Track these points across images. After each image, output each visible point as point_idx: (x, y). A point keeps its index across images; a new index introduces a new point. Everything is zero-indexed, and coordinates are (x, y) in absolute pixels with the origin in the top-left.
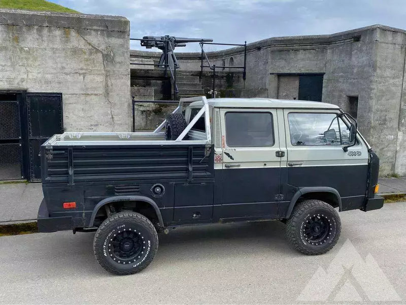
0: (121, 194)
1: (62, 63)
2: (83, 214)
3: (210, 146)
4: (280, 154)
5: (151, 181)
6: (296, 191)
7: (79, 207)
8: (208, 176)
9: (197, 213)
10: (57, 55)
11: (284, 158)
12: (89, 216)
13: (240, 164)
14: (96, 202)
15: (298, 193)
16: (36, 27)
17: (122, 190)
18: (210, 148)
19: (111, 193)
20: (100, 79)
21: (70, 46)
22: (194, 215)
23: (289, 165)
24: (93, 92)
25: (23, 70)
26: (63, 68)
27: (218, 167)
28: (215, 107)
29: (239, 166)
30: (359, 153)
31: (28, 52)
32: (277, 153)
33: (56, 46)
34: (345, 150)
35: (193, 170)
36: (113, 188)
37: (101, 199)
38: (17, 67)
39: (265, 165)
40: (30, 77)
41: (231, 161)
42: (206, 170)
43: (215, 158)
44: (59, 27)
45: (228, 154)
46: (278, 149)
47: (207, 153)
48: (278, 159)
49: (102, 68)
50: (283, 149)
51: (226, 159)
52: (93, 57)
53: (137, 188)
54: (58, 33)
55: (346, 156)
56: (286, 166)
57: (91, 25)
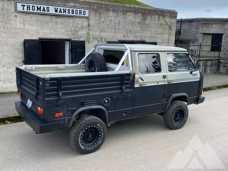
0: (87, 105)
1: (157, 30)
2: (66, 120)
4: (164, 77)
5: (104, 96)
6: (170, 97)
7: (64, 116)
8: (131, 92)
9: (125, 113)
10: (156, 26)
11: (166, 79)
13: (146, 83)
14: (74, 111)
15: (172, 97)
16: (151, 14)
17: (88, 103)
19: (82, 105)
20: (167, 36)
21: (160, 22)
22: (124, 114)
23: (168, 83)
24: (164, 42)
25: (145, 33)
26: (157, 31)
27: (136, 86)
29: (146, 85)
30: (196, 75)
31: (147, 25)
32: (163, 76)
33: (156, 22)
34: (191, 73)
35: (125, 88)
36: (84, 102)
37: (77, 109)
38: (144, 31)
39: (158, 83)
40: (147, 35)
41: (143, 82)
42: (130, 88)
43: (135, 81)
44: (157, 14)
45: (141, 78)
47: (131, 78)
48: (164, 80)
49: (168, 32)
50: (165, 74)
51: (140, 81)
52: (166, 27)
53: (96, 101)
54: (157, 17)
55: (191, 76)
56: (167, 84)
57: (167, 14)
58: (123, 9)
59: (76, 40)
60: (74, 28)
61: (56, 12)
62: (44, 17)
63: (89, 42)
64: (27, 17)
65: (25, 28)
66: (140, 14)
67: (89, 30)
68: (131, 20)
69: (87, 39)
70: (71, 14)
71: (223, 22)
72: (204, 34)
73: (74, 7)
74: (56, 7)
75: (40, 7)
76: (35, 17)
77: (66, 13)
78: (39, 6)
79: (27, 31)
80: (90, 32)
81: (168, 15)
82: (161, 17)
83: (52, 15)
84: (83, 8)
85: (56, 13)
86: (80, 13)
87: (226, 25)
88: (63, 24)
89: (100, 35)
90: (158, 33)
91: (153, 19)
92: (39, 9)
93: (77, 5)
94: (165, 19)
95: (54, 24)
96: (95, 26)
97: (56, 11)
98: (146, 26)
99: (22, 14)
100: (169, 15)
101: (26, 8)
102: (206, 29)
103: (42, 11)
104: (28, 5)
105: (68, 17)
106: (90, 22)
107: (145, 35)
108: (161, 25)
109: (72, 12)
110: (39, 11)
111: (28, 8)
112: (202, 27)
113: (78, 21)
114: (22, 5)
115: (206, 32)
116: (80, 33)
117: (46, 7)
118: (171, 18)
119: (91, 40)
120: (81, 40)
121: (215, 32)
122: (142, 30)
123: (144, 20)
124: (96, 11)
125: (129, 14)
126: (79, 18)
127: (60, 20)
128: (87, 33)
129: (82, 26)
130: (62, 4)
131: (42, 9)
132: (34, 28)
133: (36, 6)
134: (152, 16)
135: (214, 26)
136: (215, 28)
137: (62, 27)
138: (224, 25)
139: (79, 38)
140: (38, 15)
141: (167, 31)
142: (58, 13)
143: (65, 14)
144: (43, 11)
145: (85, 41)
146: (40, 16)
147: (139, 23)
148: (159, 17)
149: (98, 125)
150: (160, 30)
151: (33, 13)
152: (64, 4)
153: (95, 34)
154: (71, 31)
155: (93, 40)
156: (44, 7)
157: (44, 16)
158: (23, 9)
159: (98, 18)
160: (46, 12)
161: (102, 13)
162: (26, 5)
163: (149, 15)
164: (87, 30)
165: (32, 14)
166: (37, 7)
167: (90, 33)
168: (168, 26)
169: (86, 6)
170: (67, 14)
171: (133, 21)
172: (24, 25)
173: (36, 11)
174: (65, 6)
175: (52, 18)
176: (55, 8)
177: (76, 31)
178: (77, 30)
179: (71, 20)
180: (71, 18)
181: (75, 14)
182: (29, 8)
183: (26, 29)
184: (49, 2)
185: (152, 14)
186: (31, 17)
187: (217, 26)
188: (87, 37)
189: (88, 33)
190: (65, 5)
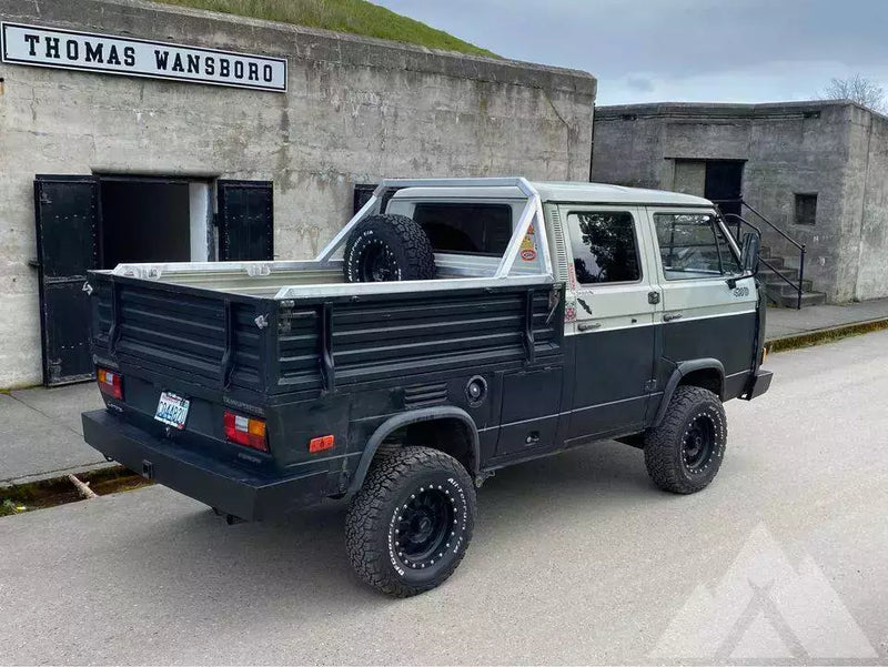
0: (415, 405)
1: (527, 143)
2: (345, 462)
3: (559, 286)
4: (654, 298)
5: (464, 371)
6: (673, 371)
7: (339, 446)
8: (554, 352)
9: (534, 434)
11: (659, 307)
12: (354, 464)
13: (599, 322)
14: (370, 429)
15: (676, 372)
17: (418, 397)
18: (559, 290)
19: (399, 404)
20: (563, 166)
22: (529, 439)
23: (665, 319)
26: (527, 150)
27: (570, 331)
28: (549, 202)
29: (598, 326)
31: (494, 125)
32: (651, 295)
34: (731, 284)
35: (535, 340)
36: (402, 393)
37: (381, 422)
39: (634, 321)
41: (588, 316)
42: (549, 339)
43: (566, 312)
45: (582, 303)
46: (650, 289)
47: (553, 303)
48: (651, 308)
49: (566, 150)
50: (655, 288)
51: (581, 313)
52: (559, 133)
53: (442, 390)
55: (731, 296)
56: (660, 323)
57: (560, 84)
58: (408, 62)
59: (239, 176)
60: (230, 131)
61: (159, 68)
62: (112, 86)
63: (286, 186)
64: (49, 87)
65: (40, 130)
66: (469, 85)
67: (286, 138)
68: (439, 104)
69: (279, 176)
70: (216, 77)
71: (741, 116)
72: (679, 161)
73: (228, 48)
74: (162, 49)
75: (100, 46)
76: (77, 86)
77: (197, 72)
79: (45, 140)
80: (291, 148)
81: (564, 88)
82: (542, 97)
83: (143, 79)
84: (262, 54)
85: (161, 71)
86: (254, 75)
87: (754, 128)
88: (186, 113)
89: (328, 159)
90: (532, 154)
91: (514, 103)
92: (94, 53)
93: (241, 43)
94: (556, 103)
95: (151, 114)
96: (306, 124)
97: (162, 63)
98: (490, 129)
99: (26, 70)
100: (569, 90)
101: (41, 48)
102: (684, 143)
103: (105, 61)
104: (53, 35)
105: (206, 89)
106: (290, 111)
107: (488, 162)
108: (543, 124)
109: (223, 68)
110: (94, 63)
111: (52, 48)
112: (669, 135)
113: (241, 102)
114: (27, 37)
115: (683, 155)
116: (252, 150)
117: (121, 46)
118: (577, 101)
119: (294, 178)
120: (257, 177)
121: (716, 156)
122: (478, 145)
123: (484, 104)
124: (311, 66)
125: (429, 80)
126: (250, 93)
127: (175, 99)
128: (278, 152)
129: (260, 127)
130: (182, 37)
132: (75, 129)
133: (81, 41)
134: (509, 91)
135: (713, 132)
136: (716, 139)
137: (184, 125)
138: (746, 127)
139: (249, 169)
140: (92, 77)
141: (563, 150)
142: (169, 71)
143: (193, 75)
144: (110, 62)
145: (271, 183)
146: (98, 83)
147: (465, 118)
148: (536, 96)
149: (451, 480)
150: (540, 145)
151: (70, 71)
152: (190, 37)
153: (310, 154)
154: (220, 143)
155: (301, 179)
156: (114, 47)
157: (112, 83)
158: (33, 53)
159: (317, 95)
160: (123, 67)
161: (333, 75)
162: (42, 35)
163: (498, 89)
164: (280, 141)
165: (64, 75)
166: (88, 44)
167: (292, 152)
168: (565, 130)
169: (273, 49)
170: (202, 75)
171: (446, 108)
172: (34, 118)
173: (81, 61)
174: (194, 44)
175: (145, 92)
176: (157, 53)
177: (236, 141)
178: (242, 139)
179: (218, 101)
180: (216, 90)
181: (232, 78)
182: (56, 48)
183: (44, 134)
184: (131, 27)
185: (511, 84)
186: (61, 87)
187: (725, 132)
188: (280, 167)
189: (283, 151)
190: (196, 42)
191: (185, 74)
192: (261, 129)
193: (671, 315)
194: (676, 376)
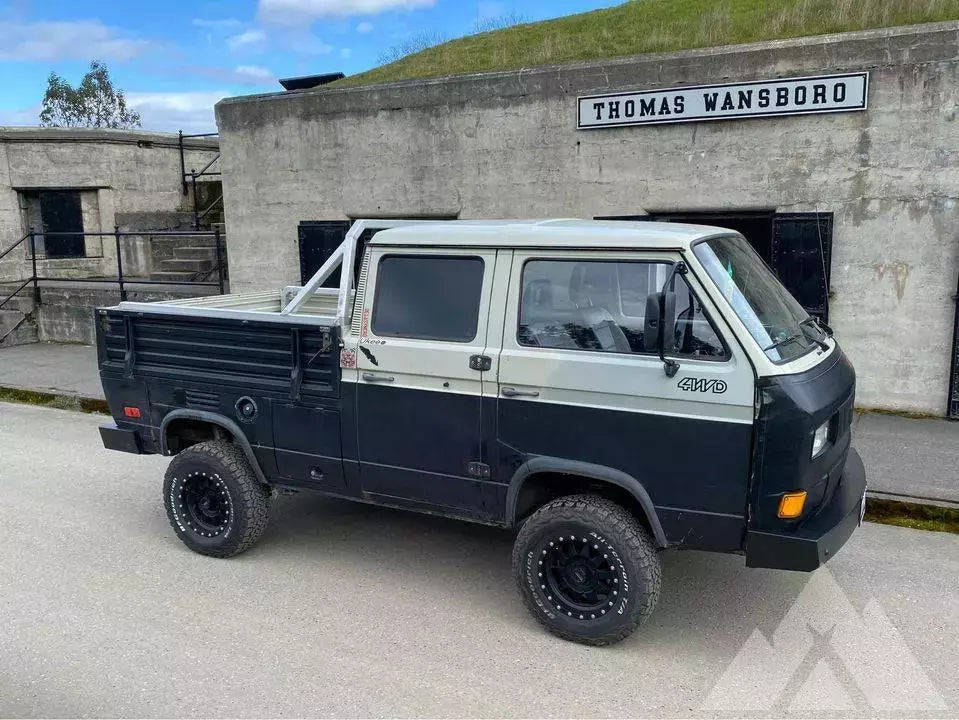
0: (194, 406)
2: (152, 431)
3: (330, 330)
4: (481, 364)
5: (235, 390)
6: (521, 462)
7: (143, 417)
8: (328, 395)
11: (489, 375)
12: (157, 434)
13: (393, 375)
14: (162, 414)
15: (524, 465)
17: (195, 399)
18: (330, 334)
19: (181, 400)
22: (312, 473)
23: (504, 394)
27: (348, 377)
29: (391, 380)
30: (720, 386)
32: (474, 358)
36: (184, 393)
37: (168, 410)
39: (447, 385)
41: (373, 367)
42: (327, 381)
43: (342, 357)
45: (366, 352)
47: (326, 344)
48: (476, 375)
50: (491, 351)
51: (363, 361)
53: (215, 399)
56: (495, 396)
59: (797, 209)
60: (789, 162)
62: (666, 134)
63: (860, 215)
64: (612, 143)
65: (605, 180)
67: (864, 163)
69: (851, 205)
70: (772, 107)
73: (791, 76)
74: (711, 92)
75: (653, 100)
76: (635, 139)
77: (749, 106)
78: (648, 99)
79: (608, 187)
80: (871, 172)
83: (695, 123)
84: (838, 72)
85: (711, 113)
86: (820, 98)
88: (739, 150)
89: (930, 180)
92: (647, 108)
93: (809, 65)
95: (703, 155)
96: (897, 142)
97: (710, 105)
99: (596, 133)
101: (605, 112)
103: (657, 114)
104: (614, 100)
105: (764, 122)
106: (873, 130)
109: (779, 97)
110: (648, 117)
111: (614, 110)
113: (805, 130)
114: (595, 105)
116: (818, 178)
117: (671, 97)
119: (874, 206)
120: (822, 208)
124: (908, 73)
126: (817, 119)
127: (728, 137)
128: (854, 177)
129: (829, 153)
130: (739, 74)
131: (658, 107)
132: (631, 176)
133: (637, 99)
137: (736, 161)
139: (810, 200)
140: (649, 129)
142: (718, 111)
143: (745, 110)
144: (661, 113)
146: (655, 132)
151: (631, 127)
152: (747, 72)
153: (900, 178)
154: (776, 176)
155: (884, 208)
156: (665, 100)
157: (666, 131)
158: (599, 117)
159: (917, 105)
160: (673, 115)
161: (944, 79)
162: (606, 101)
164: (855, 166)
165: (626, 131)
166: (642, 101)
167: (872, 177)
169: (851, 63)
172: (600, 170)
173: (637, 117)
174: (752, 79)
175: (698, 135)
176: (706, 96)
177: (797, 172)
178: (805, 168)
179: (778, 132)
180: (775, 121)
181: (791, 106)
182: (617, 110)
183: (608, 183)
184: (686, 77)
186: (622, 141)
188: (853, 195)
189: (858, 178)
190: (754, 77)
191: (736, 111)
192: (830, 155)
193: (517, 390)
194: (521, 472)
